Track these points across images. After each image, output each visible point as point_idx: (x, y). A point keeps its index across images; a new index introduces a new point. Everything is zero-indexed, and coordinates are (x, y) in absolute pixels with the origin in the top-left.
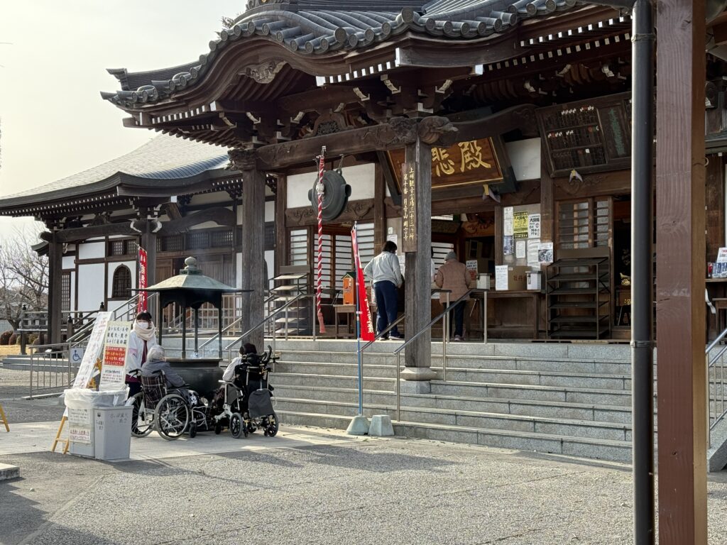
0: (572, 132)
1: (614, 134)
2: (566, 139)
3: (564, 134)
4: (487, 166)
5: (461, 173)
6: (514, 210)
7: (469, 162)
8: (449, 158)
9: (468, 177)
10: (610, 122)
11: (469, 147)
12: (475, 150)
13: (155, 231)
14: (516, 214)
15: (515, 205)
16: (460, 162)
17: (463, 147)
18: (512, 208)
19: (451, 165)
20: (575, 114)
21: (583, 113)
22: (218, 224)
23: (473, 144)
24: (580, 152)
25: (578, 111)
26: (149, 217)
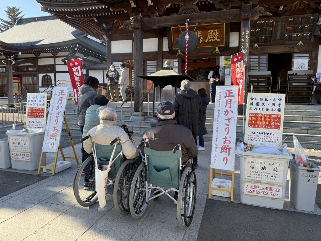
0: (259, 30)
1: (277, 32)
2: (255, 32)
3: (255, 30)
4: (219, 40)
5: (205, 43)
6: (225, 58)
7: (210, 39)
8: (201, 36)
9: (208, 44)
10: (277, 27)
11: (213, 32)
12: (215, 34)
13: (12, 64)
14: (225, 59)
15: (225, 56)
16: (206, 38)
17: (210, 32)
18: (224, 57)
19: (202, 39)
20: (263, 23)
21: (267, 23)
22: (32, 64)
23: (215, 31)
24: (260, 38)
25: (265, 22)
26: (9, 59)
